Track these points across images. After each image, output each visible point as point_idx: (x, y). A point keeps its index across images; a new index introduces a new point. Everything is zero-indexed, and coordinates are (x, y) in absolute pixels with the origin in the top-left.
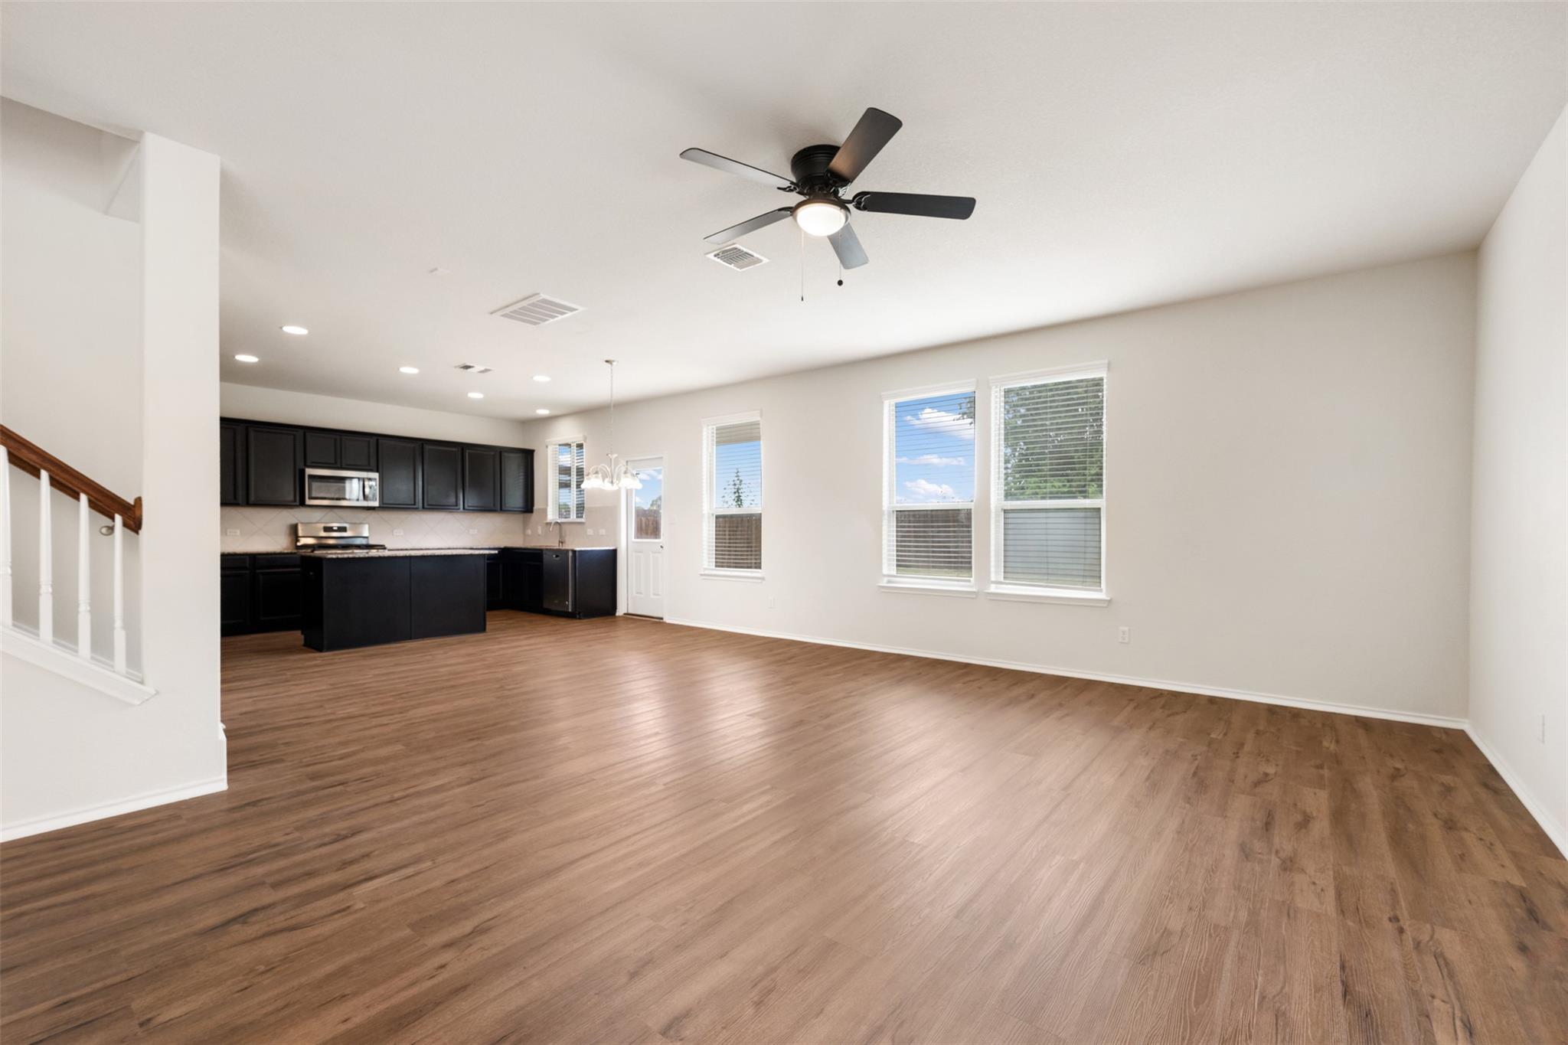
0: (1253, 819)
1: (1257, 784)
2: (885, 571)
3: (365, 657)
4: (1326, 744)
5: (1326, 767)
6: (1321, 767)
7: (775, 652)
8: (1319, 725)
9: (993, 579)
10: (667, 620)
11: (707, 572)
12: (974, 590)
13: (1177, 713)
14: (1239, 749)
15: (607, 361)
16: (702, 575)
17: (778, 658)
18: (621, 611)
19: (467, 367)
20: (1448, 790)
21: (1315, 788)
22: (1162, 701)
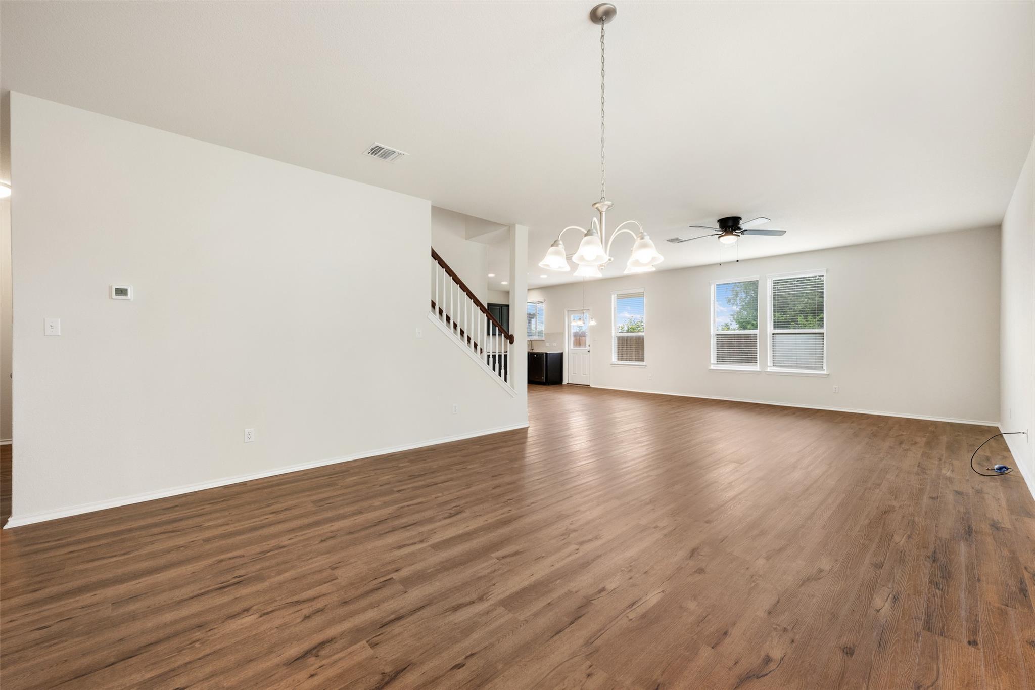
2: (711, 362)
9: (769, 365)
10: (592, 386)
11: (613, 363)
16: (610, 364)
18: (565, 382)
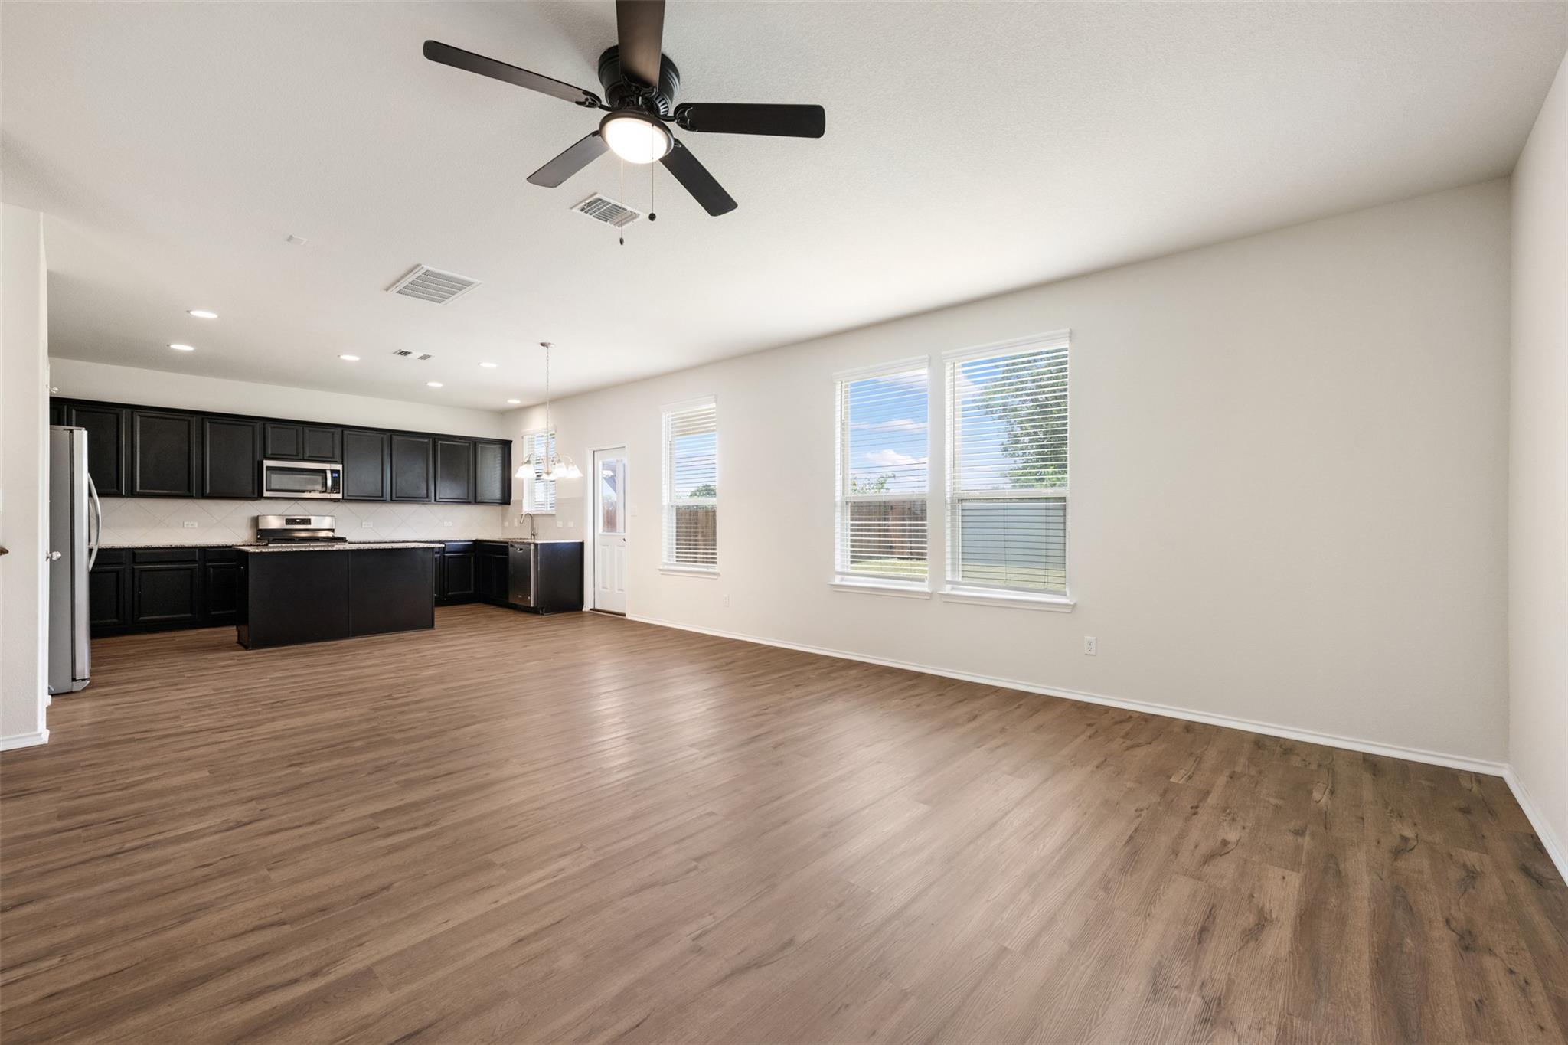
0: (1185, 922)
1: (1208, 859)
2: (838, 568)
3: (283, 657)
4: (1316, 795)
5: (1308, 833)
6: (1300, 833)
7: (719, 655)
8: (1313, 767)
9: (948, 578)
10: (629, 617)
11: (666, 567)
12: (926, 590)
13: (1139, 745)
14: (1200, 801)
15: (543, 345)
16: (660, 570)
17: (717, 663)
18: (587, 606)
19: (405, 353)
20: (1472, 876)
21: (1286, 868)
22: (1128, 726)
